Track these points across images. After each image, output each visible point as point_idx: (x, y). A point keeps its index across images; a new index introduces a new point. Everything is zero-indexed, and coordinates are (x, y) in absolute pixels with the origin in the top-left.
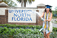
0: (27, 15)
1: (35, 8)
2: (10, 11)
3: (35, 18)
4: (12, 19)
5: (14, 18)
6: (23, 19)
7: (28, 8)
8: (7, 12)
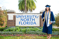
0: (32, 19)
1: (39, 14)
2: (17, 17)
3: (39, 22)
4: (19, 23)
5: (21, 23)
6: (29, 23)
7: (34, 14)
8: (15, 17)
